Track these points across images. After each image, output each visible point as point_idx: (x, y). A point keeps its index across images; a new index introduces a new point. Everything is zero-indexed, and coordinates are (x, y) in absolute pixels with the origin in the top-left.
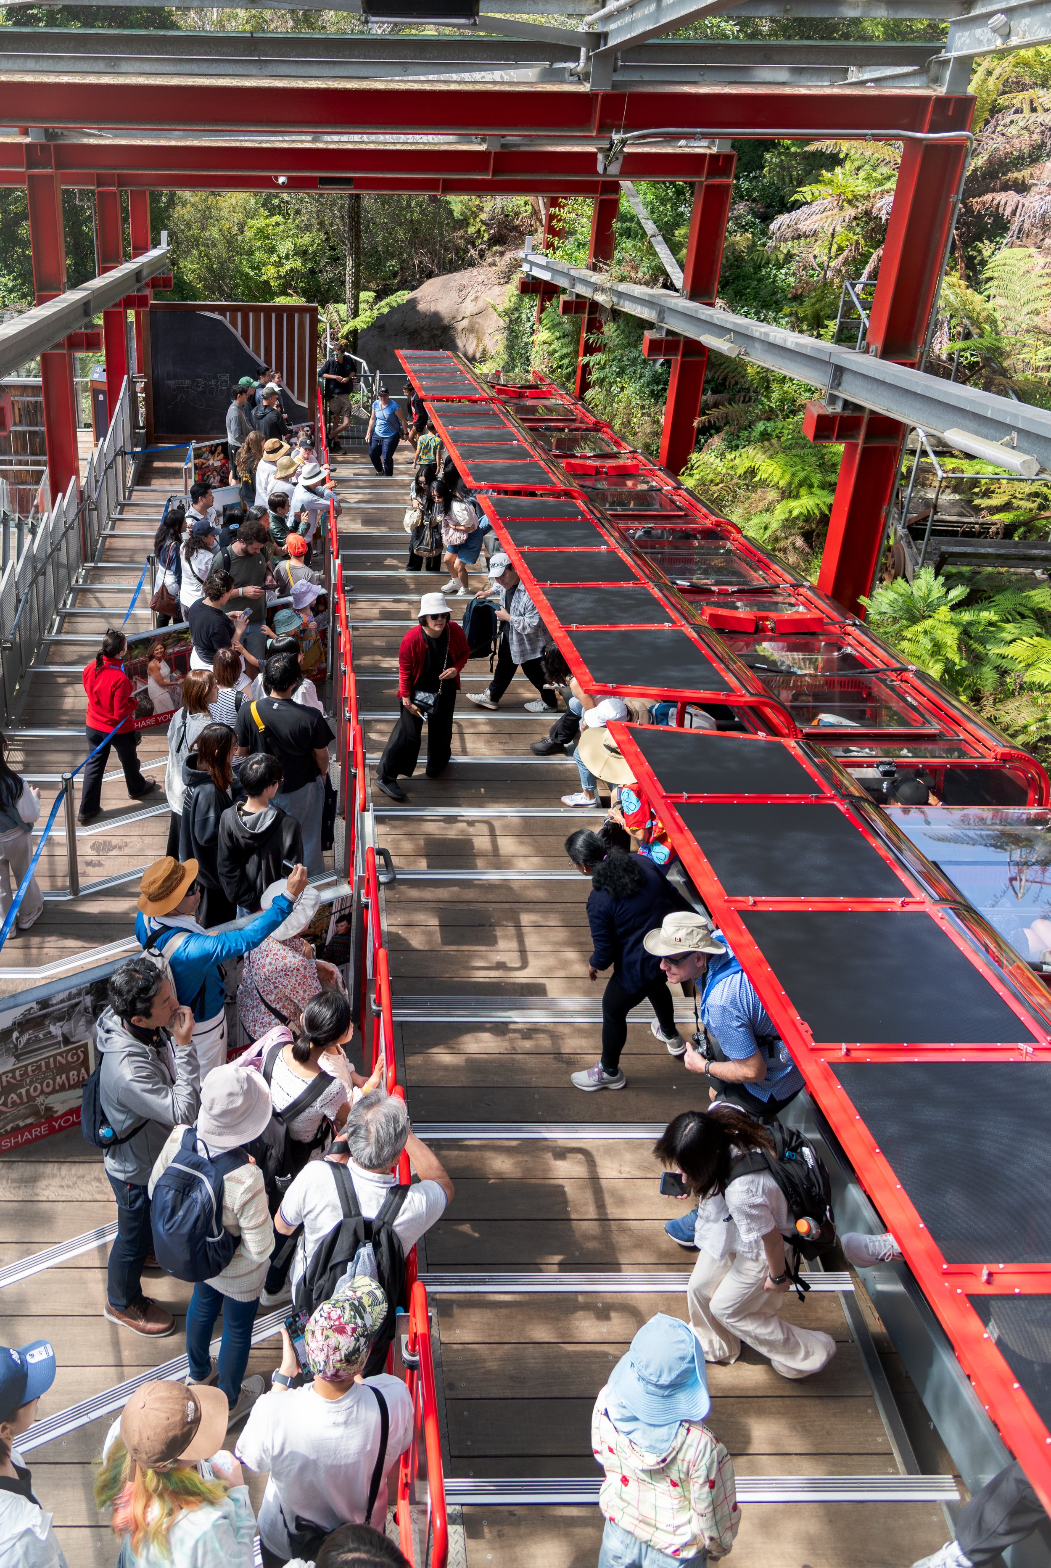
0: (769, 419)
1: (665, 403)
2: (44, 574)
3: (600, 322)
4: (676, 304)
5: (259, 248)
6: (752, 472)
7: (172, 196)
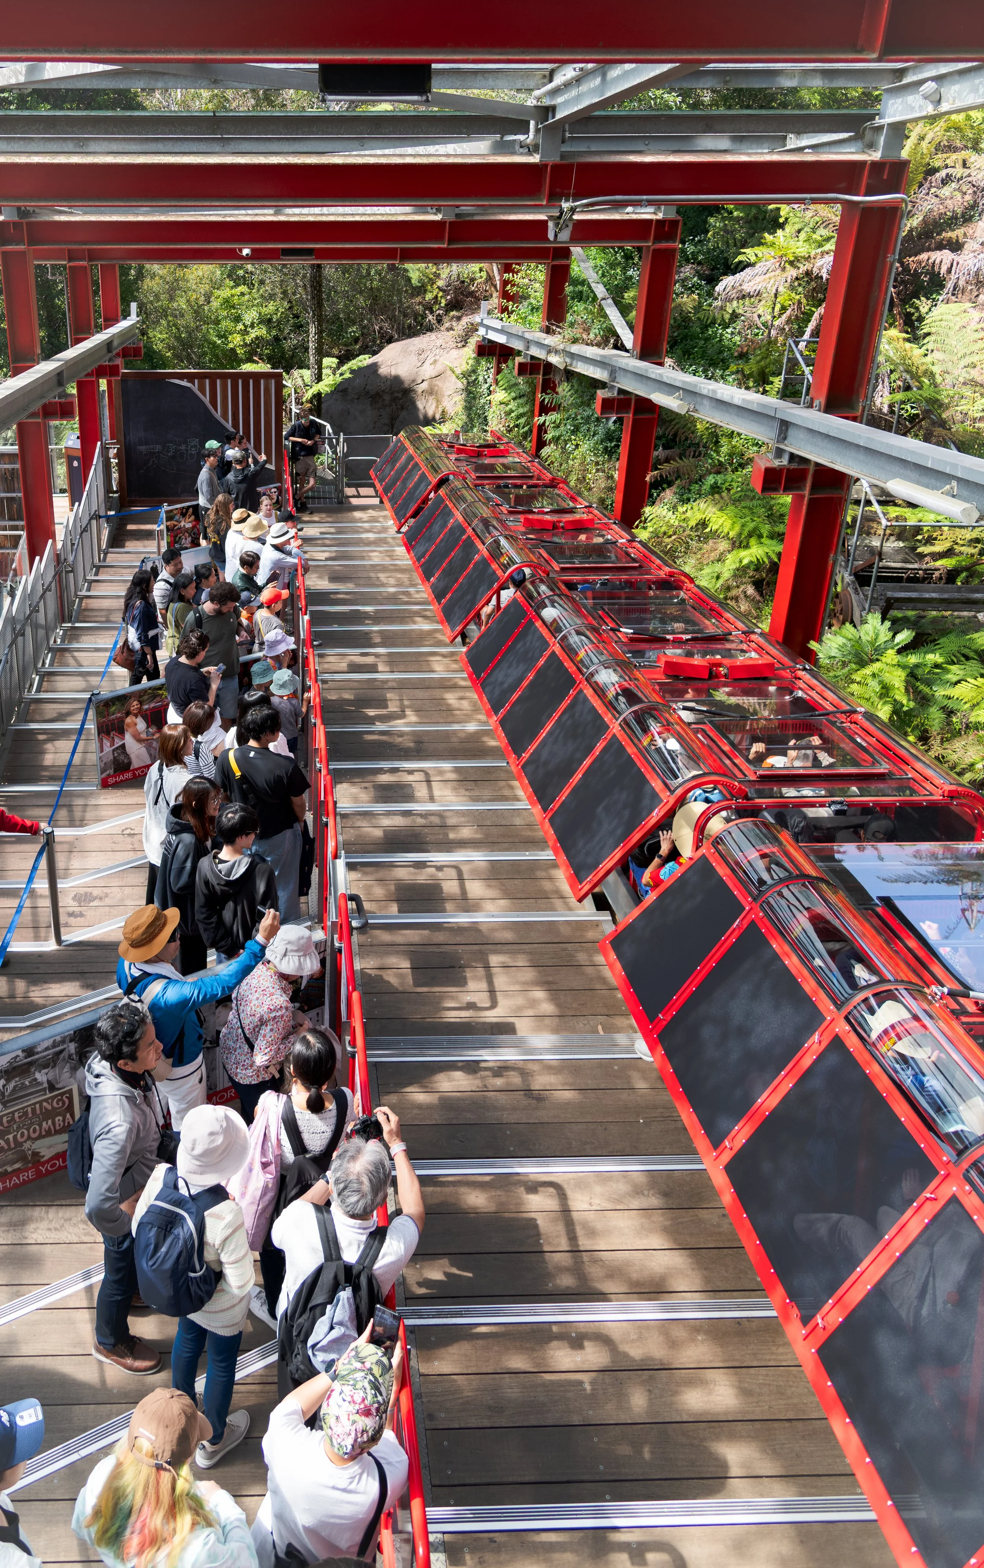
0: (718, 473)
1: (617, 459)
2: (23, 635)
3: (554, 382)
4: (627, 365)
5: (225, 318)
6: (702, 524)
7: (140, 269)
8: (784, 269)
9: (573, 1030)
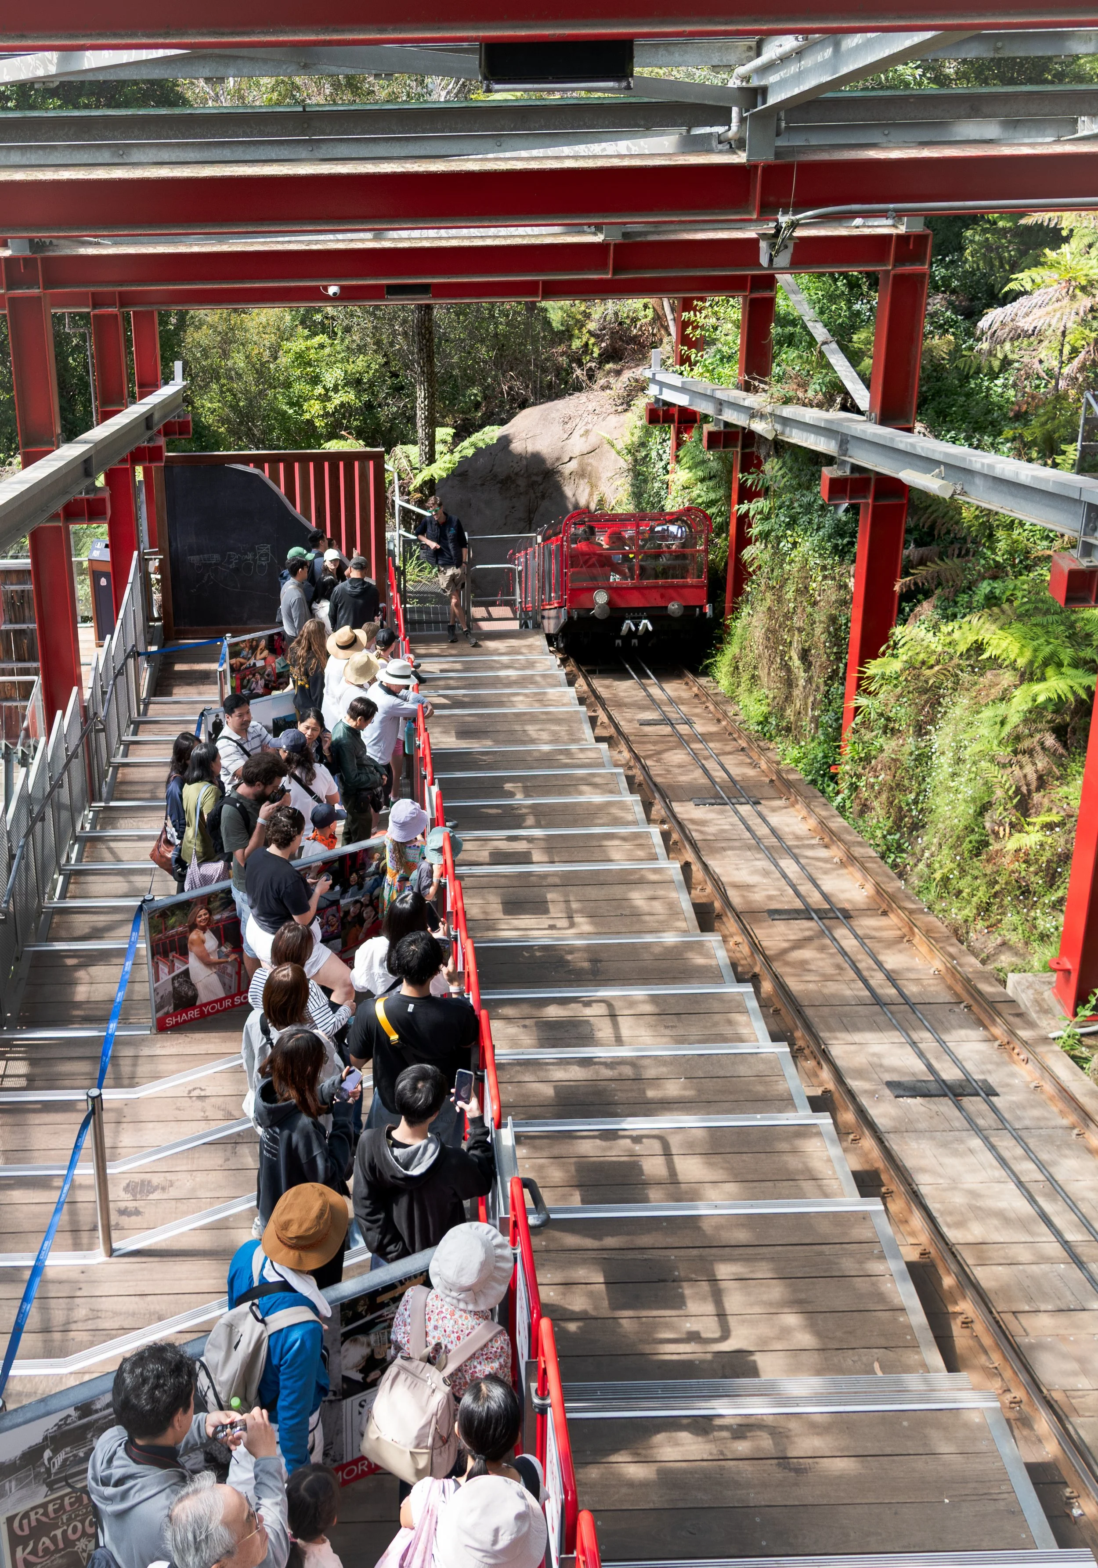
0: (994, 578)
1: (853, 561)
2: (43, 819)
3: (758, 458)
4: (864, 431)
5: (299, 378)
6: (978, 647)
7: (182, 316)
8: (1074, 297)
9: (840, 1370)
